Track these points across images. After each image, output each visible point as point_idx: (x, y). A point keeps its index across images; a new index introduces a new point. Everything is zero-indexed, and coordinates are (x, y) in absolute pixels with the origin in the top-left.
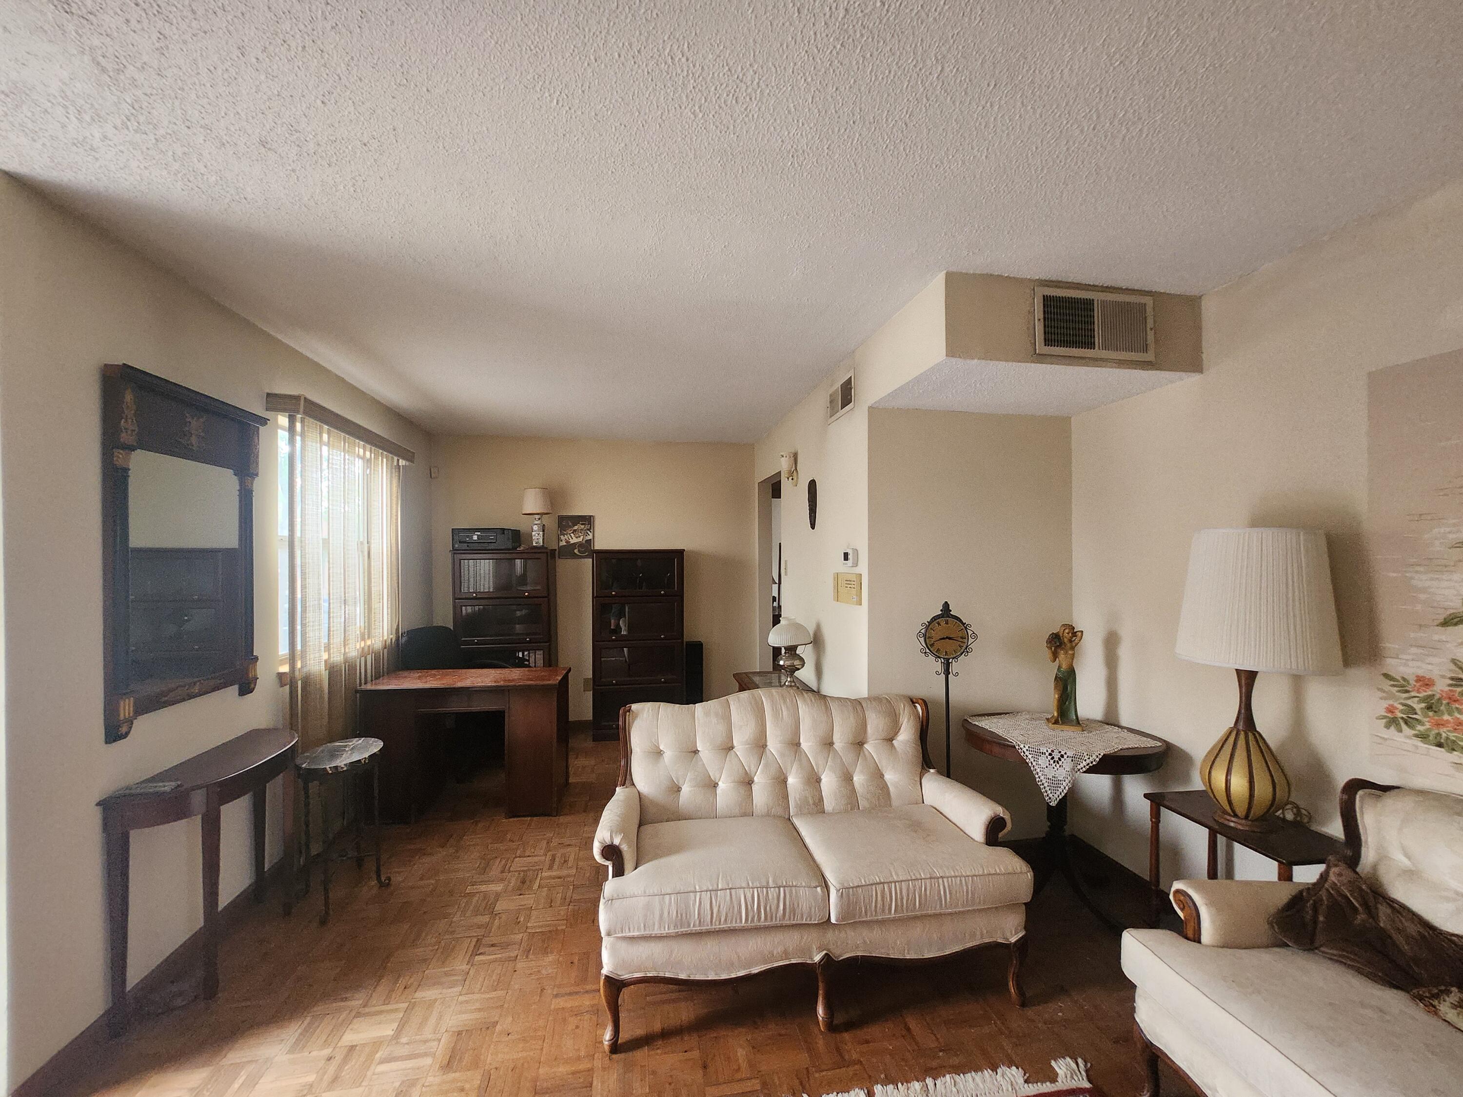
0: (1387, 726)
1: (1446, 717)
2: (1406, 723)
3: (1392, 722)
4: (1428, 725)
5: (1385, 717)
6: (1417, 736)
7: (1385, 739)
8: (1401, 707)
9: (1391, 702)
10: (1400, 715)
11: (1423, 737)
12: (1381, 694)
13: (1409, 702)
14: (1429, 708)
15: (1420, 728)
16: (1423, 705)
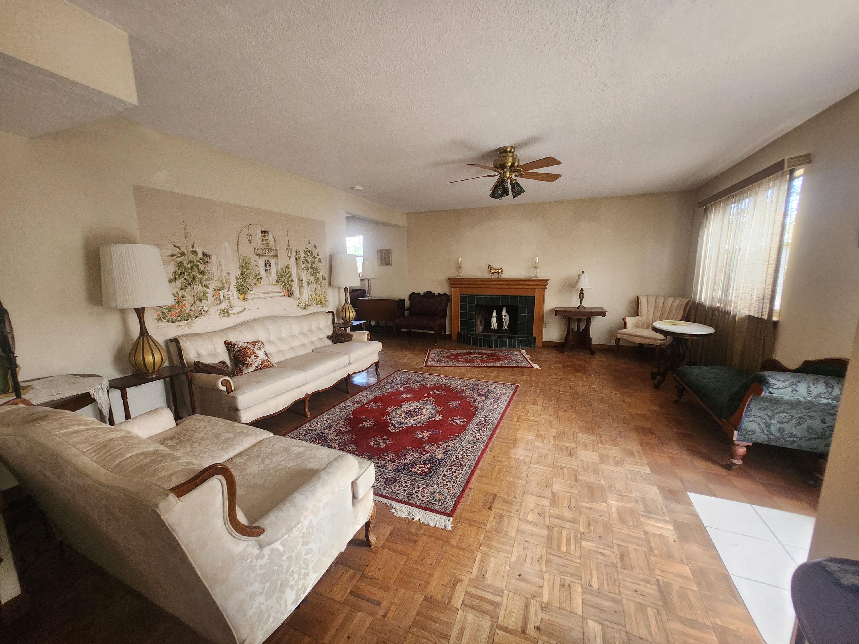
0: (158, 322)
1: (173, 312)
2: (163, 318)
3: (160, 319)
4: (169, 317)
5: (157, 319)
6: (167, 321)
7: (158, 326)
8: (161, 313)
9: (158, 313)
10: (161, 316)
11: (168, 321)
12: (155, 311)
13: (163, 311)
14: (168, 311)
15: (167, 318)
16: (167, 311)
